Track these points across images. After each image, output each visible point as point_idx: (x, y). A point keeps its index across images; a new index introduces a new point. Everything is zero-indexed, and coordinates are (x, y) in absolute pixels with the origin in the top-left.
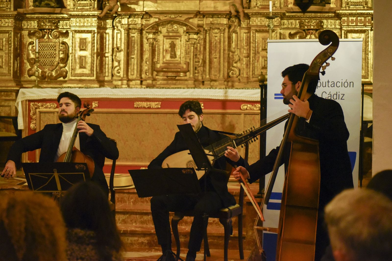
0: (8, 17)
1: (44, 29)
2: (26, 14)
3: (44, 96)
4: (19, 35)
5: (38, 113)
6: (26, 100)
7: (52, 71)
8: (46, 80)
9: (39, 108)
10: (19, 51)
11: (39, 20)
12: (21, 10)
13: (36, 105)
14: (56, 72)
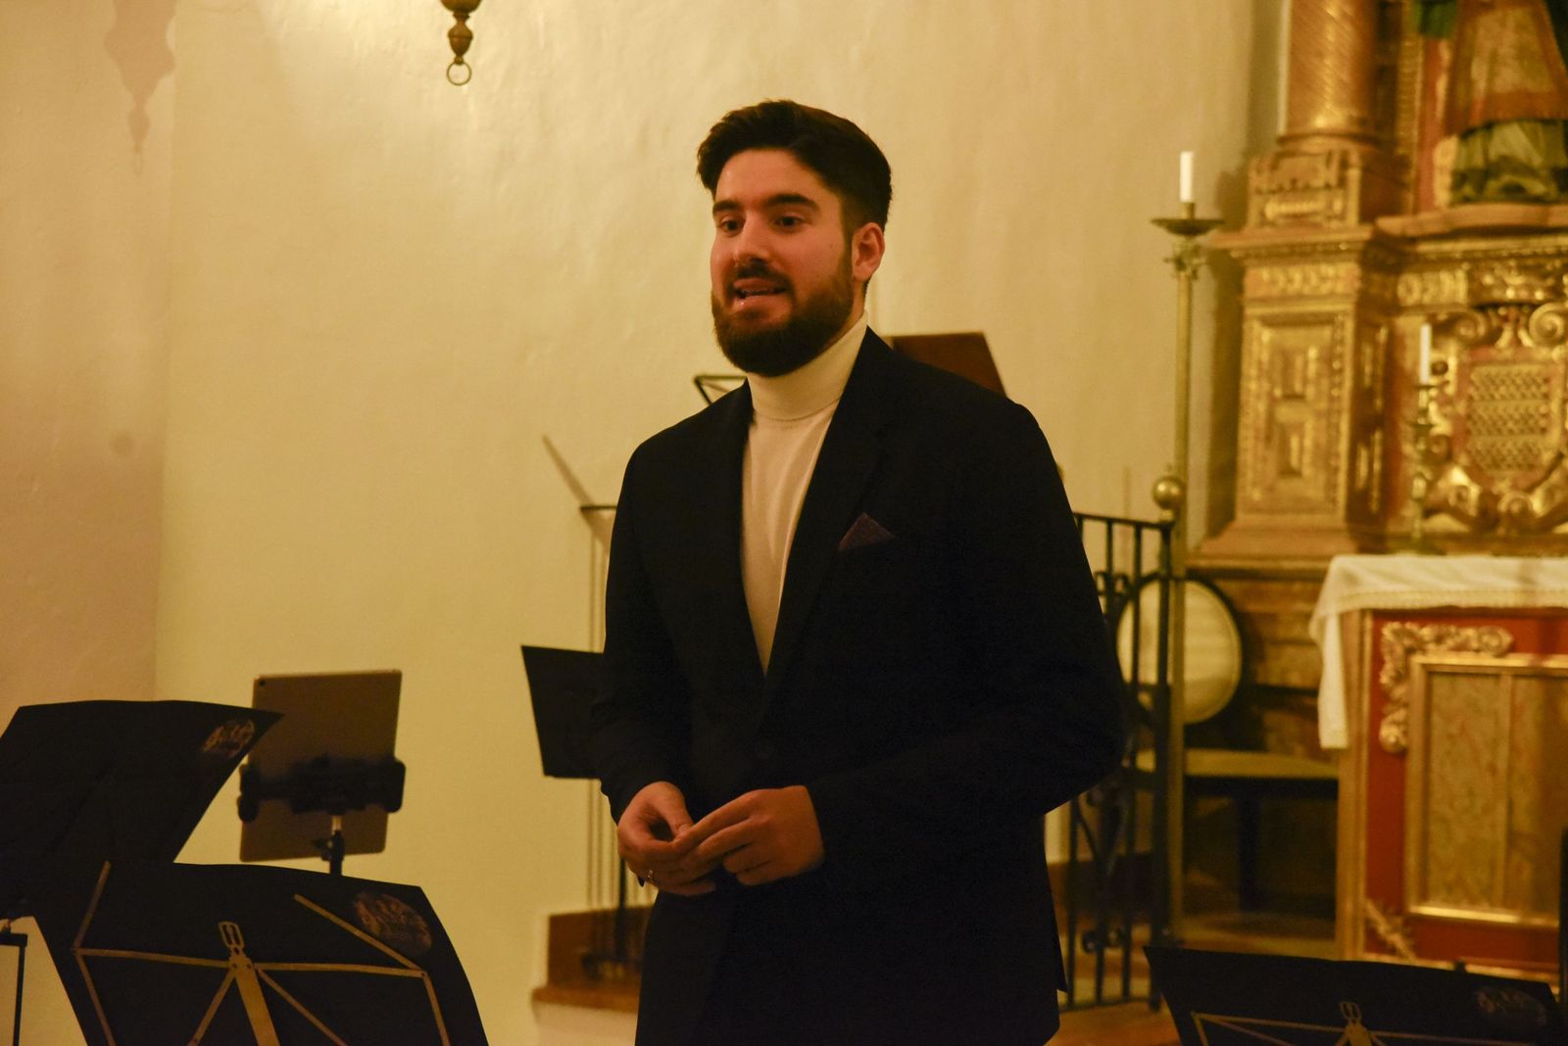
0: (1330, 252)
1: (1496, 305)
2: (1414, 240)
3: (1449, 592)
4: (1382, 335)
5: (1417, 673)
6: (1363, 612)
7: (1530, 490)
8: (1501, 531)
9: (1424, 652)
10: (1379, 403)
11: (1476, 264)
12: (1391, 224)
13: (1411, 635)
14: (1550, 494)
